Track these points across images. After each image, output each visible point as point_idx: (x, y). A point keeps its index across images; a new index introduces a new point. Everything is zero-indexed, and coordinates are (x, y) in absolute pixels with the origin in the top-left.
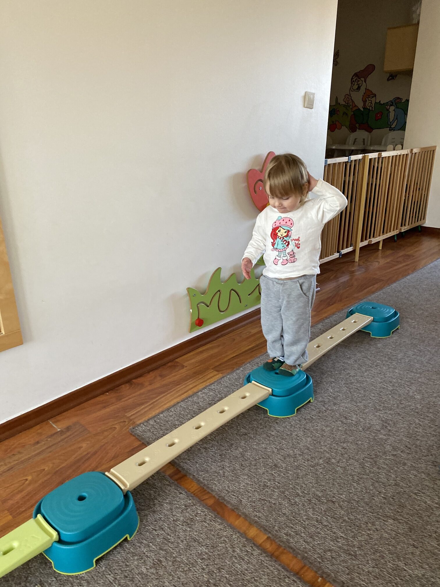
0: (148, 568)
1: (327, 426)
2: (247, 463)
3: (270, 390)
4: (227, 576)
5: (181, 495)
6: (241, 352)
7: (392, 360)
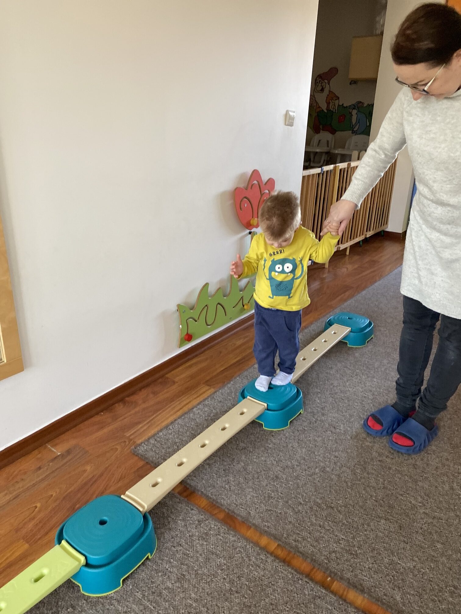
0: (173, 582)
1: (319, 436)
2: (250, 477)
3: (266, 405)
4: (247, 583)
5: (193, 511)
6: (229, 365)
7: (369, 369)
